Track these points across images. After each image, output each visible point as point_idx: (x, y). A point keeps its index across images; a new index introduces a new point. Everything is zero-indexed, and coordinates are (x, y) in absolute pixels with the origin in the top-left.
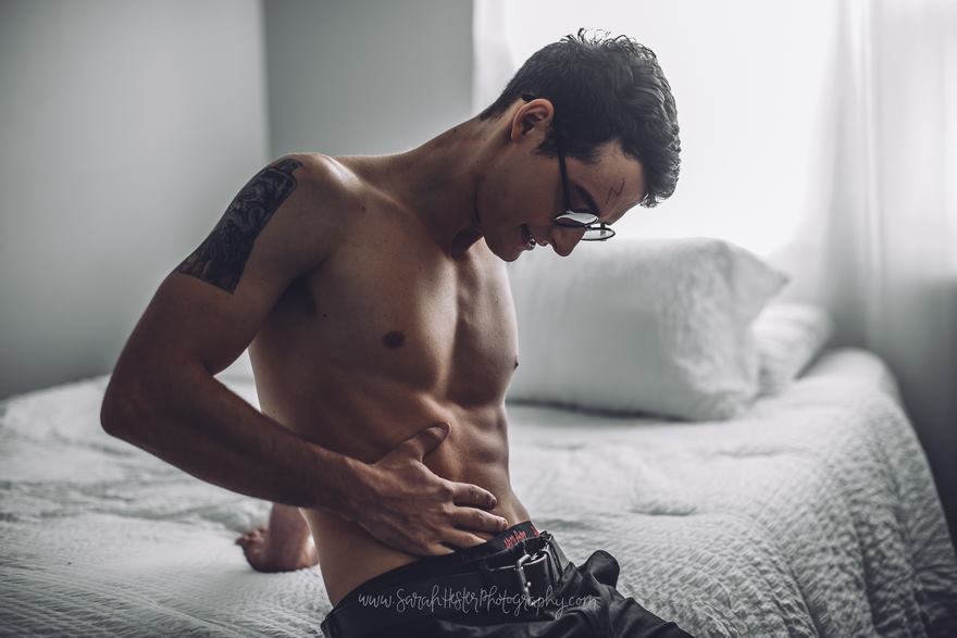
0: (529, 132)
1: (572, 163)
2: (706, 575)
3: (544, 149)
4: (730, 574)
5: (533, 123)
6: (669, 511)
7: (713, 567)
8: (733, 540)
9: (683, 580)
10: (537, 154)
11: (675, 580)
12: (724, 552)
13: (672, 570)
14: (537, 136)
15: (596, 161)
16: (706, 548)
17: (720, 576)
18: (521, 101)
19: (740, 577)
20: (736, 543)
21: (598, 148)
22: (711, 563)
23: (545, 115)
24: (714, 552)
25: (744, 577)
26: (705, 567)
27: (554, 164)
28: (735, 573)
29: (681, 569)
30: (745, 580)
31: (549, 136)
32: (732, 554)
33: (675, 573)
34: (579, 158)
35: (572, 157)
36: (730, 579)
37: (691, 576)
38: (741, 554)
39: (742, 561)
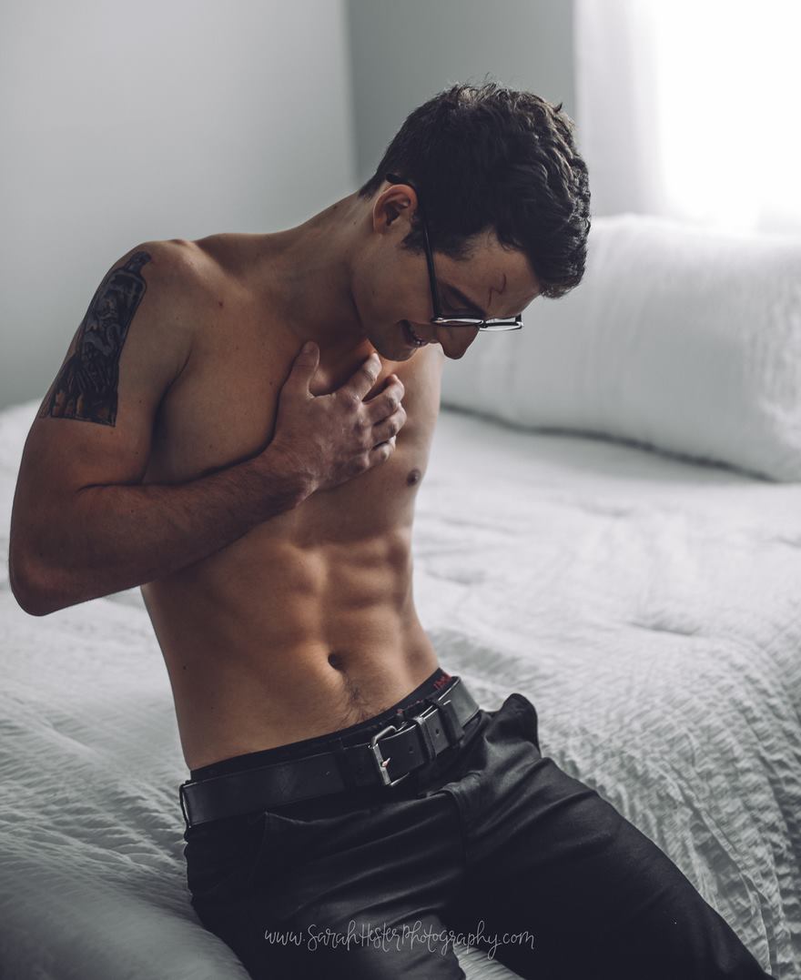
0: (393, 222)
1: (441, 260)
2: (674, 722)
3: (410, 243)
4: (705, 723)
5: (398, 210)
6: (673, 626)
7: (685, 713)
8: (722, 678)
9: (644, 727)
10: (403, 248)
11: (637, 726)
12: (706, 694)
13: (638, 712)
14: (403, 226)
15: (469, 256)
16: (685, 687)
17: (691, 725)
18: (386, 184)
19: (718, 727)
20: (724, 682)
21: (469, 242)
22: (685, 707)
23: (409, 201)
24: (694, 693)
25: (723, 726)
26: (677, 712)
27: (419, 262)
28: (711, 721)
29: (648, 711)
30: (722, 730)
31: (414, 226)
32: (715, 697)
33: (639, 716)
34: (448, 254)
35: (440, 252)
36: (704, 729)
37: (656, 721)
38: (727, 697)
39: (725, 707)
